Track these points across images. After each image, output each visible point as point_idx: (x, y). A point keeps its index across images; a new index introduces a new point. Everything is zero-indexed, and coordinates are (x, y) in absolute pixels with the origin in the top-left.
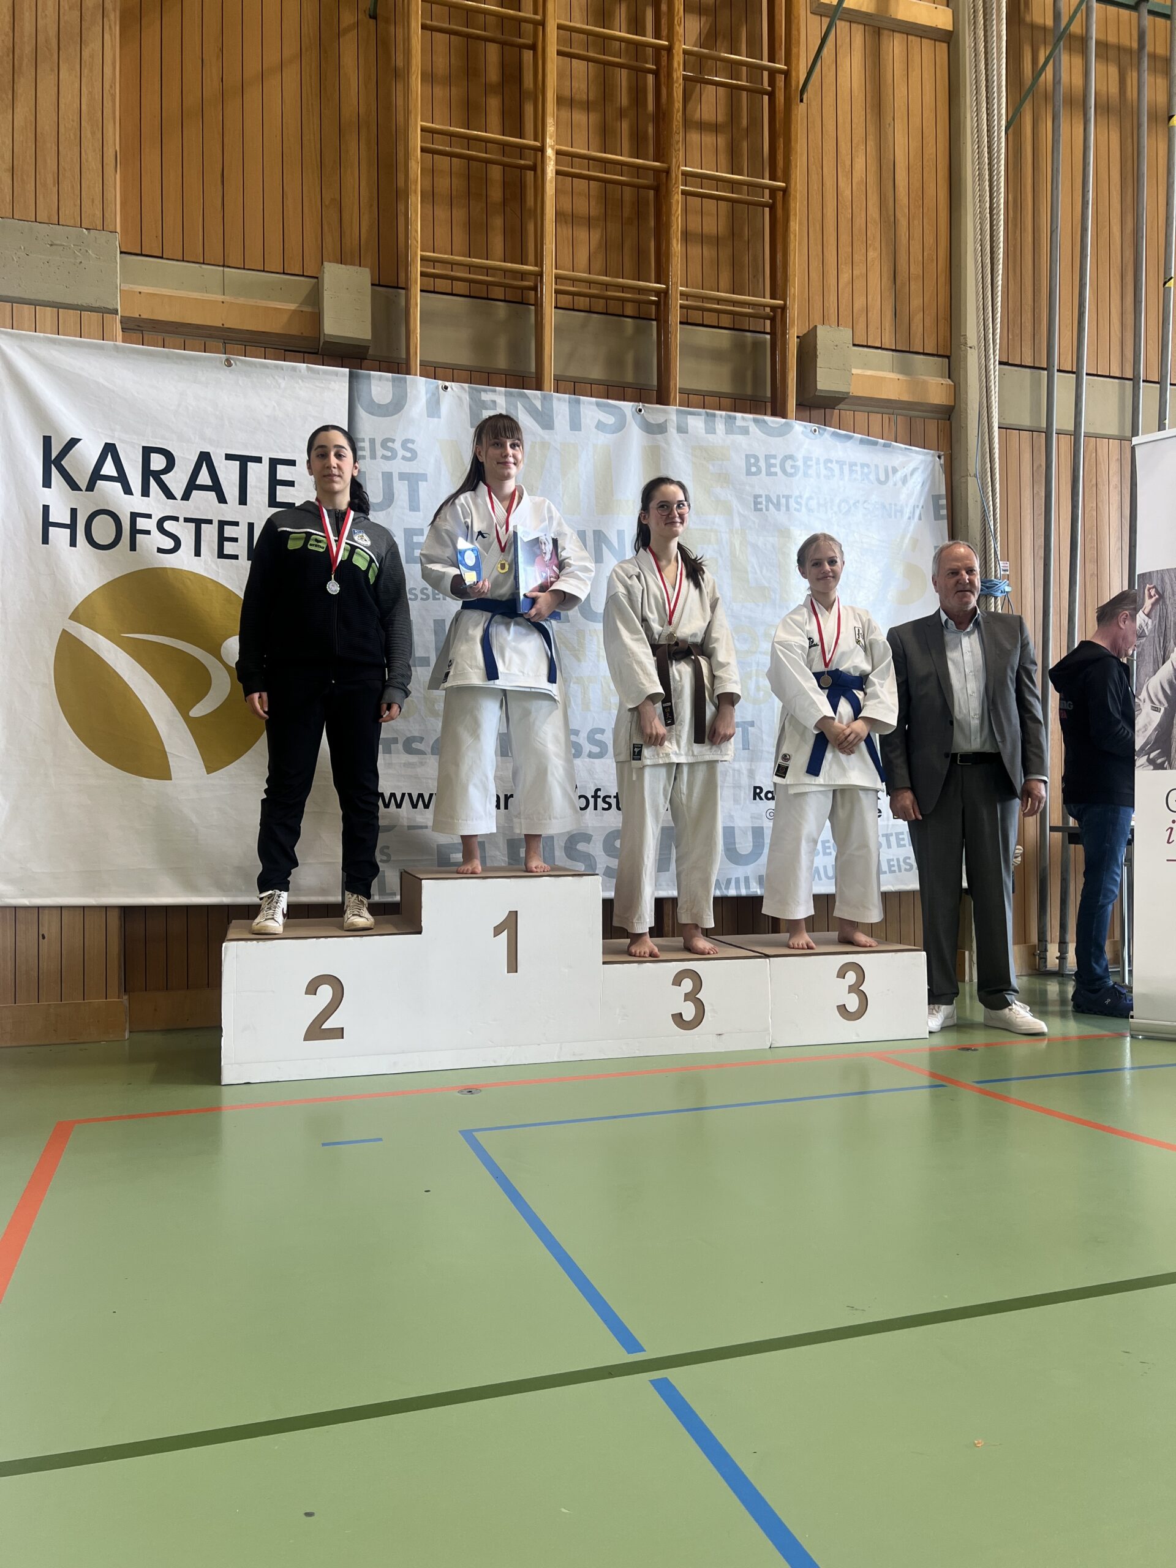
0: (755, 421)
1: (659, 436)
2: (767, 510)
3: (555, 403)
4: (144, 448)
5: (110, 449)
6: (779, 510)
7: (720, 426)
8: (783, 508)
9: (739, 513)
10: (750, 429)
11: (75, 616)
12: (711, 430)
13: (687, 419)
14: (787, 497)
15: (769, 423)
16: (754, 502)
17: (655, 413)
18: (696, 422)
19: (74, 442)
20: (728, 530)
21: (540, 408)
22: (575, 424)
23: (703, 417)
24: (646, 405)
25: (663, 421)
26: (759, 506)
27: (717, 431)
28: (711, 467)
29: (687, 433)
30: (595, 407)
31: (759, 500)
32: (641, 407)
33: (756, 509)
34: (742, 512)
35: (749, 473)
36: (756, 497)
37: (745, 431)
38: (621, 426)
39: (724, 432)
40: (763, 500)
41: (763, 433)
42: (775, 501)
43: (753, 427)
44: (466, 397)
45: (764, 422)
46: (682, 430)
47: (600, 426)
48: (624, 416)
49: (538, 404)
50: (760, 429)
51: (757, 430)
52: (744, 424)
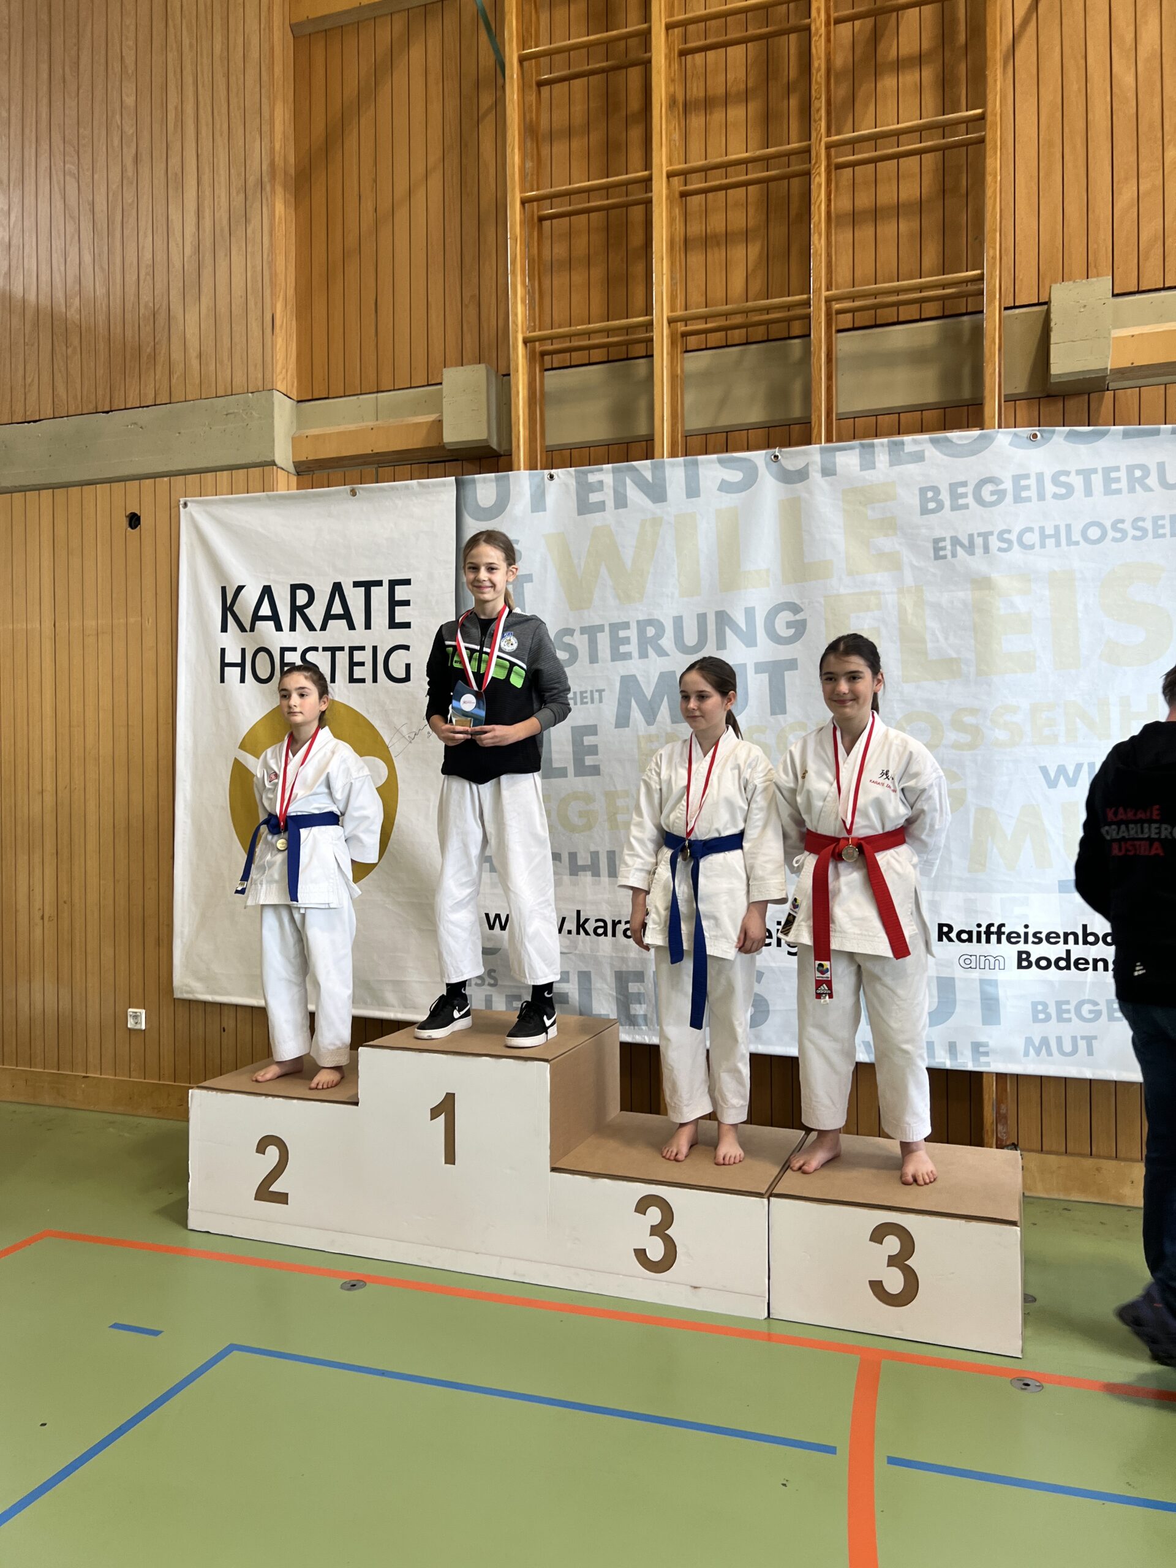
0: (933, 441)
1: (799, 486)
2: (954, 555)
3: (668, 471)
4: (291, 585)
5: (267, 591)
6: (972, 553)
7: (882, 458)
8: (979, 551)
9: (913, 567)
10: (927, 454)
11: (242, 746)
12: (868, 464)
13: (835, 457)
14: (985, 536)
15: (954, 441)
16: (935, 549)
17: (794, 457)
18: (848, 459)
19: (240, 588)
20: (895, 590)
21: (650, 479)
22: (693, 490)
23: (857, 450)
24: (784, 450)
25: (803, 465)
26: (942, 553)
27: (878, 465)
28: (870, 513)
29: (835, 474)
30: (718, 465)
31: (941, 544)
32: (777, 454)
33: (937, 557)
34: (916, 564)
35: (924, 511)
36: (936, 541)
37: (919, 457)
38: (751, 479)
39: (888, 465)
40: (948, 544)
41: (945, 455)
42: (966, 543)
43: (931, 451)
44: (572, 482)
45: (947, 440)
46: (828, 471)
47: (726, 487)
48: (755, 468)
49: (648, 475)
50: (941, 452)
51: (938, 453)
52: (917, 448)
